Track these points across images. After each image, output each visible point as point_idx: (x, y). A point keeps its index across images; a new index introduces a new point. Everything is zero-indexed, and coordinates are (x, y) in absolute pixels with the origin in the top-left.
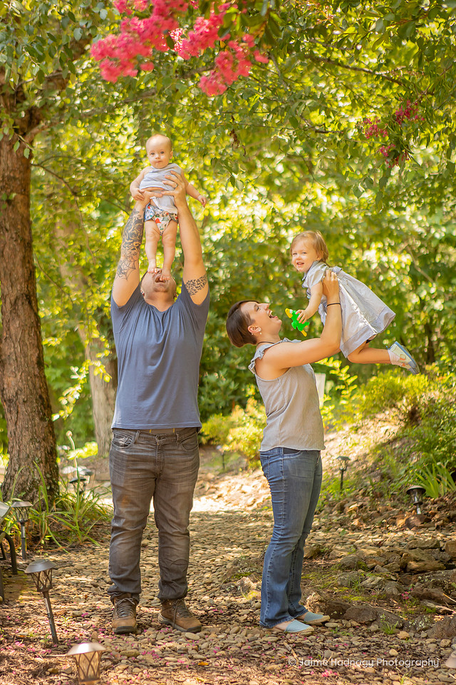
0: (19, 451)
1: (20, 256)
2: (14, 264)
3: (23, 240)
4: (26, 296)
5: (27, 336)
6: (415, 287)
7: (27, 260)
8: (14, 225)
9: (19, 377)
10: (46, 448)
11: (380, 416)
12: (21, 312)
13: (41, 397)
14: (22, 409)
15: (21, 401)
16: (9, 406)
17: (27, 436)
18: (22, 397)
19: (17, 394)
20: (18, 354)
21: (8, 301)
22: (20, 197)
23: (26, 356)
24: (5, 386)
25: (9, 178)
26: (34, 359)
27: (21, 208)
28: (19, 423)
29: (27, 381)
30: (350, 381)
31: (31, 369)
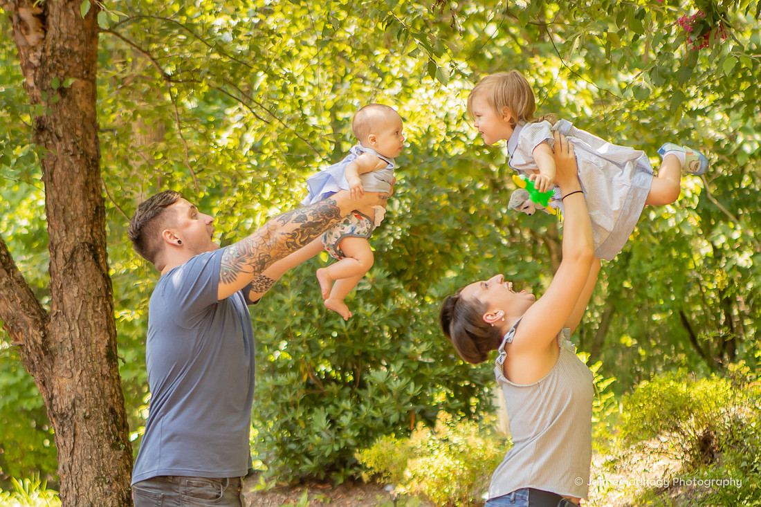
0: (77, 497)
1: (79, 181)
2: (70, 193)
3: (85, 154)
4: (90, 246)
5: (90, 311)
6: (707, 229)
7: (91, 187)
8: (70, 131)
9: (77, 378)
10: (120, 493)
11: (653, 444)
12: (81, 272)
13: (112, 410)
14: (82, 429)
15: (81, 417)
16: (62, 425)
17: (90, 474)
18: (82, 411)
19: (74, 405)
20: (77, 341)
21: (60, 254)
22: (81, 84)
23: (88, 344)
24: (56, 392)
25: (63, 52)
26: (102, 349)
27: (83, 104)
28: (78, 452)
29: (91, 384)
30: (603, 386)
31: (97, 365)
